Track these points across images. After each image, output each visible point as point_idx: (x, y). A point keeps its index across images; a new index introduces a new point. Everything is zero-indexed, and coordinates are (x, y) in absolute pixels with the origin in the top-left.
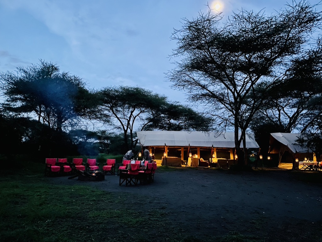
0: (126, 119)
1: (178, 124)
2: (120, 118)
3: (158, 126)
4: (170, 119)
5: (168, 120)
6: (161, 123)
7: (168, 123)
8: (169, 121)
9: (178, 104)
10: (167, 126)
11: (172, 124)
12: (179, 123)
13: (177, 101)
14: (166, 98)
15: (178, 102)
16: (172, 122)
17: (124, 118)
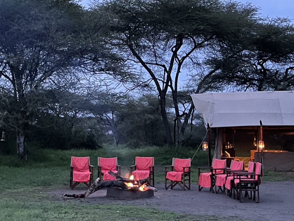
0: (161, 65)
1: (283, 71)
2: (147, 63)
3: (233, 77)
4: (265, 61)
5: (259, 64)
6: (241, 71)
7: (261, 70)
8: (262, 65)
9: (284, 24)
10: (256, 77)
11: (267, 72)
12: (288, 69)
13: (282, 17)
14: (253, 10)
15: (285, 20)
16: (267, 68)
17: (156, 64)
